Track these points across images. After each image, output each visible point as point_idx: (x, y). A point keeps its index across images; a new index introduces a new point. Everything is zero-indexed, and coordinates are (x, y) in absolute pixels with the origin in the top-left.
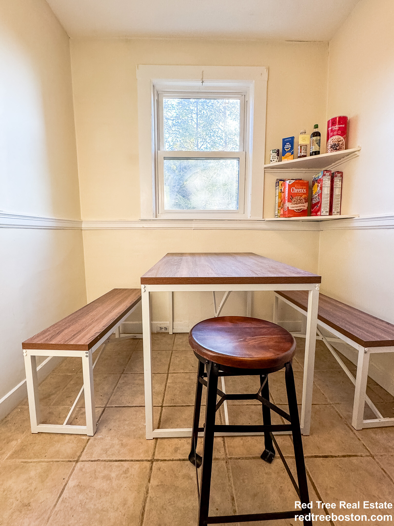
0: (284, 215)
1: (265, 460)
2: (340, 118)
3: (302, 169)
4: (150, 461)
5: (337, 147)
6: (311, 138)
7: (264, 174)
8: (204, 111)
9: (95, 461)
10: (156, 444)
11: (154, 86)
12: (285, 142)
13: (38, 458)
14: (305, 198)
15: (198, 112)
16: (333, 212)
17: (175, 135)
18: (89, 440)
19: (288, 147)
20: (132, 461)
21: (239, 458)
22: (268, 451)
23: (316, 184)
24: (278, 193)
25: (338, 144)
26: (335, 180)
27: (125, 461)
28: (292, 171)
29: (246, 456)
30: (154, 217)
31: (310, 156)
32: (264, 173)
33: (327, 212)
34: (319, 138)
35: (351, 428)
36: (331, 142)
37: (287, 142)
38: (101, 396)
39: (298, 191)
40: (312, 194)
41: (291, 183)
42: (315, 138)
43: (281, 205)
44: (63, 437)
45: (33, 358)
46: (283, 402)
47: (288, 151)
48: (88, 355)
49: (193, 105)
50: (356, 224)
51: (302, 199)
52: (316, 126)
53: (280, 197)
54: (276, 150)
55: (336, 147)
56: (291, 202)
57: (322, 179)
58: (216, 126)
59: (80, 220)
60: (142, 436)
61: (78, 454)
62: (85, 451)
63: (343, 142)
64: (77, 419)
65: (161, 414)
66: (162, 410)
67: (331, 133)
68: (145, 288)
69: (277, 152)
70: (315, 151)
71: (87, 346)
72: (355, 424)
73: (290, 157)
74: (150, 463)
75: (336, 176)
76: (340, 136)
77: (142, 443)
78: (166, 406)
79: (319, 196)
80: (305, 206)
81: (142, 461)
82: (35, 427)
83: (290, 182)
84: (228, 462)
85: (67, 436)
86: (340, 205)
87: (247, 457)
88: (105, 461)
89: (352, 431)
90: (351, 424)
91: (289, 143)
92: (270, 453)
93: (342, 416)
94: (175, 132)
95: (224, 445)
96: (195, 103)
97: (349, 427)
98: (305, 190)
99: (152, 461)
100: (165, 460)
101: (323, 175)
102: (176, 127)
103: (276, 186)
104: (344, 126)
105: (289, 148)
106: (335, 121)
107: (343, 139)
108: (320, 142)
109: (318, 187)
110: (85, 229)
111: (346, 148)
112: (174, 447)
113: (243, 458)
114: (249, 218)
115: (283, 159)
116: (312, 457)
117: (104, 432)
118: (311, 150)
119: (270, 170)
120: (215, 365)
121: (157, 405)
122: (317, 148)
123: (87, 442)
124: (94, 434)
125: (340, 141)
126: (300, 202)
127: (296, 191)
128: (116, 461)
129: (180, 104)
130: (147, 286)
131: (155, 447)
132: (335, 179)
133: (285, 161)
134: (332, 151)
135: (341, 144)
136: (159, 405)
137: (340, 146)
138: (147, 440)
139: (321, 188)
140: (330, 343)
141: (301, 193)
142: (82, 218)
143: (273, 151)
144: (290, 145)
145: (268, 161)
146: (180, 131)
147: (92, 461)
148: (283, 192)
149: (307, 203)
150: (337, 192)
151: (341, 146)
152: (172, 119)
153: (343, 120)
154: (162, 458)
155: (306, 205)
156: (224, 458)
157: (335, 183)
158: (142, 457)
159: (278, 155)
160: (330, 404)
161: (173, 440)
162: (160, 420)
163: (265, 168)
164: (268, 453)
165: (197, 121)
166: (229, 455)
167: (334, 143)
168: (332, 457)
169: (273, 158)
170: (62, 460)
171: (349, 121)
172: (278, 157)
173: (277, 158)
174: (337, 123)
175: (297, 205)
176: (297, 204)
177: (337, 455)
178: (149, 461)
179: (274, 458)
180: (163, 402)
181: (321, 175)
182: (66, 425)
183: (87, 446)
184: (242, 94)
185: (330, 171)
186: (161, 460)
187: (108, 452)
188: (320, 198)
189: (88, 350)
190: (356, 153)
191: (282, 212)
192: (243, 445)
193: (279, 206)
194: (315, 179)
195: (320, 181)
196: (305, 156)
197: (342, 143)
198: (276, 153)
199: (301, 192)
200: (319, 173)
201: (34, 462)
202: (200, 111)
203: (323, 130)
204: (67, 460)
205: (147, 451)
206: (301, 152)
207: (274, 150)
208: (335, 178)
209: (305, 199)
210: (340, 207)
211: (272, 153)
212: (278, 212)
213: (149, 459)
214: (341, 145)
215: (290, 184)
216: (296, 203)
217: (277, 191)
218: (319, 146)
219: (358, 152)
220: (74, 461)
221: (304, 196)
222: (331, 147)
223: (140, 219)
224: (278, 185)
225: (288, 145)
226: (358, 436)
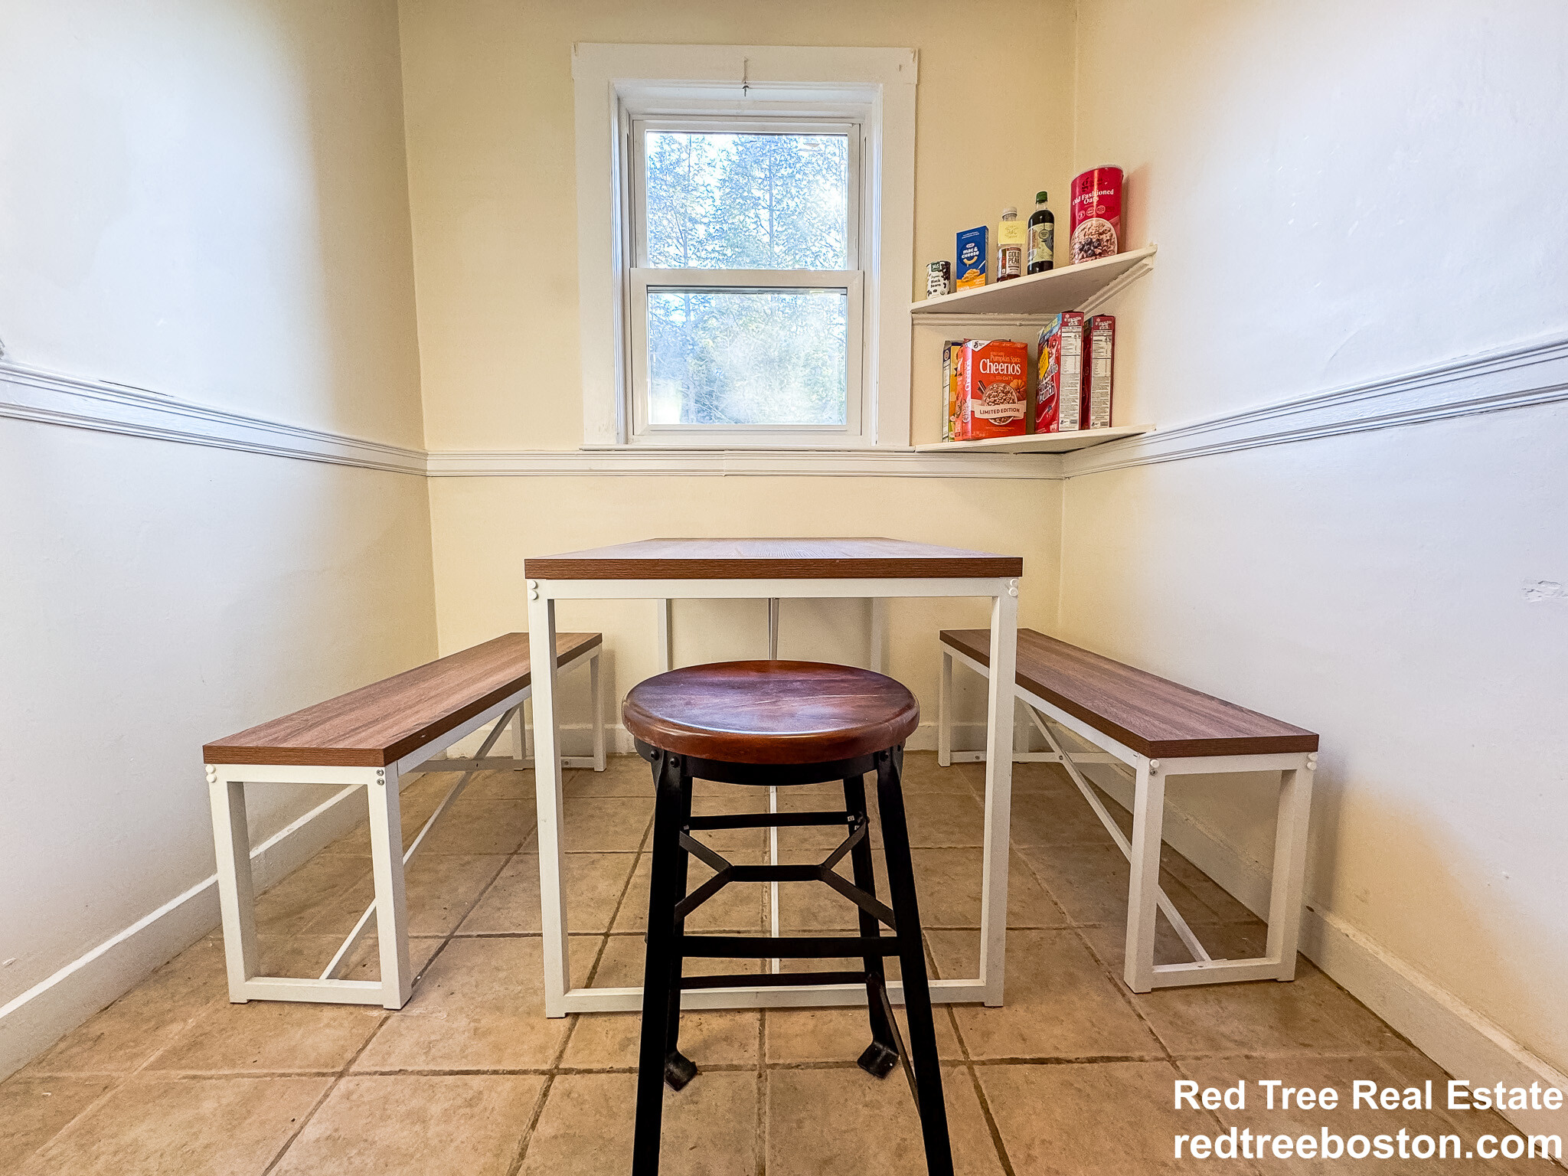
0: (962, 435)
1: (868, 1070)
2: (1102, 171)
3: (1012, 315)
4: (546, 1074)
5: (1096, 247)
6: (1029, 227)
7: (913, 330)
8: (790, 202)
9: (390, 1073)
10: (571, 1030)
11: (619, 99)
12: (962, 241)
13: (234, 1066)
14: (1018, 389)
15: (774, 204)
16: (1091, 424)
17: (713, 262)
18: (386, 1019)
19: (972, 254)
20: (495, 1072)
21: (797, 1066)
22: (881, 1047)
23: (1046, 350)
24: (948, 378)
25: (1098, 240)
26: (1094, 338)
27: (477, 1072)
28: (986, 320)
29: (818, 1060)
30: (618, 443)
31: (1029, 274)
32: (913, 325)
33: (1073, 422)
34: (1051, 226)
35: (1121, 989)
36: (1080, 236)
37: (969, 240)
38: (445, 908)
39: (998, 369)
40: (1038, 377)
41: (980, 348)
42: (1038, 228)
43: (956, 410)
44: (316, 1011)
45: (236, 789)
46: (943, 924)
47: (972, 266)
48: (383, 777)
49: (762, 186)
50: (1148, 450)
51: (1009, 392)
52: (1042, 198)
53: (953, 387)
54: (941, 263)
55: (1092, 248)
56: (980, 398)
57: (1059, 333)
58: (821, 239)
59: (421, 451)
60: (537, 1010)
61: (349, 1056)
62: (369, 1047)
63: (1112, 235)
64: (364, 966)
65: (601, 952)
66: (605, 943)
67: (1079, 211)
68: (538, 590)
69: (943, 269)
70: (1040, 260)
71: (382, 752)
72: (1131, 975)
73: (978, 281)
74: (544, 1078)
75: (1097, 327)
76: (1102, 221)
77: (533, 1028)
78: (618, 934)
79: (1053, 380)
80: (1018, 410)
81: (525, 1072)
82: (240, 986)
83: (976, 343)
84: (764, 1074)
85: (326, 1009)
86: (1109, 403)
87: (818, 1063)
88: (420, 1073)
89: (1124, 995)
90: (1121, 978)
91: (973, 244)
92: (886, 1051)
93: (1099, 956)
94: (713, 255)
95: (761, 1033)
96: (765, 183)
97: (1116, 985)
98: (1017, 367)
99: (551, 1075)
100: (590, 1071)
101: (1062, 325)
102: (716, 242)
103: (944, 361)
104: (1112, 192)
105: (973, 257)
106: (1089, 180)
107: (1112, 227)
108: (1052, 238)
109: (1049, 358)
110: (434, 474)
111: (1121, 250)
112: (620, 1037)
113: (808, 1066)
114: (873, 446)
115: (960, 286)
116: (1003, 1061)
117: (432, 998)
118: (1031, 258)
119: (925, 319)
120: (673, 760)
121: (594, 932)
122: (1045, 254)
123: (381, 1025)
124: (405, 1005)
125: (1103, 233)
126: (1005, 400)
127: (993, 368)
128: (452, 1073)
129: (727, 184)
130: (542, 582)
131: (569, 1036)
132: (1096, 336)
133: (964, 292)
134: (1084, 260)
135: (1107, 241)
136: (599, 932)
137: (1105, 246)
138: (549, 1018)
139: (1058, 361)
140: (1080, 768)
141: (1007, 375)
142: (429, 446)
143: (934, 267)
144: (976, 249)
145: (921, 291)
146: (725, 252)
147: (382, 1074)
148: (961, 375)
149: (1025, 401)
150: (1100, 369)
151: (1107, 246)
152: (706, 220)
153: (1111, 177)
154: (582, 1067)
155: (1022, 406)
156: (755, 1065)
157: (1094, 347)
158: (527, 1063)
159: (947, 276)
160: (1072, 928)
161: (620, 1018)
162: (595, 967)
163: (913, 312)
164: (879, 1052)
165: (771, 226)
166: (771, 1057)
167: (1087, 237)
168: (1058, 1061)
169: (934, 284)
170: (299, 1071)
171: (1128, 180)
172: (946, 282)
173: (945, 284)
174: (1096, 187)
175: (997, 407)
176: (997, 404)
177: (1072, 1057)
178: (543, 1073)
179: (894, 1064)
180: (612, 923)
181: (1056, 323)
182: (327, 978)
183: (378, 1034)
184: (853, 121)
185: (1080, 314)
186: (579, 1072)
187: (433, 1050)
188: (1054, 384)
189: (383, 763)
190: (1144, 261)
191: (958, 428)
192: (813, 1032)
193: (952, 413)
194: (1044, 337)
195: (1055, 340)
196: (1016, 276)
197: (1108, 238)
198: (941, 271)
199: (1007, 372)
200: (1051, 320)
201: (220, 1078)
202: (779, 202)
203: (1061, 206)
204: (315, 1070)
205: (542, 1049)
206: (1004, 266)
207: (936, 264)
208: (1095, 334)
209: (1019, 392)
210: (1108, 410)
211: (930, 272)
212: (950, 430)
213: (545, 1067)
214: (1105, 244)
215: (976, 350)
216: (993, 402)
217: (947, 372)
218: (1052, 248)
219: (1150, 258)
220: (333, 1074)
221: (1014, 384)
222: (1081, 250)
223: (581, 447)
224: (950, 358)
225: (970, 248)
226: (1138, 1008)
